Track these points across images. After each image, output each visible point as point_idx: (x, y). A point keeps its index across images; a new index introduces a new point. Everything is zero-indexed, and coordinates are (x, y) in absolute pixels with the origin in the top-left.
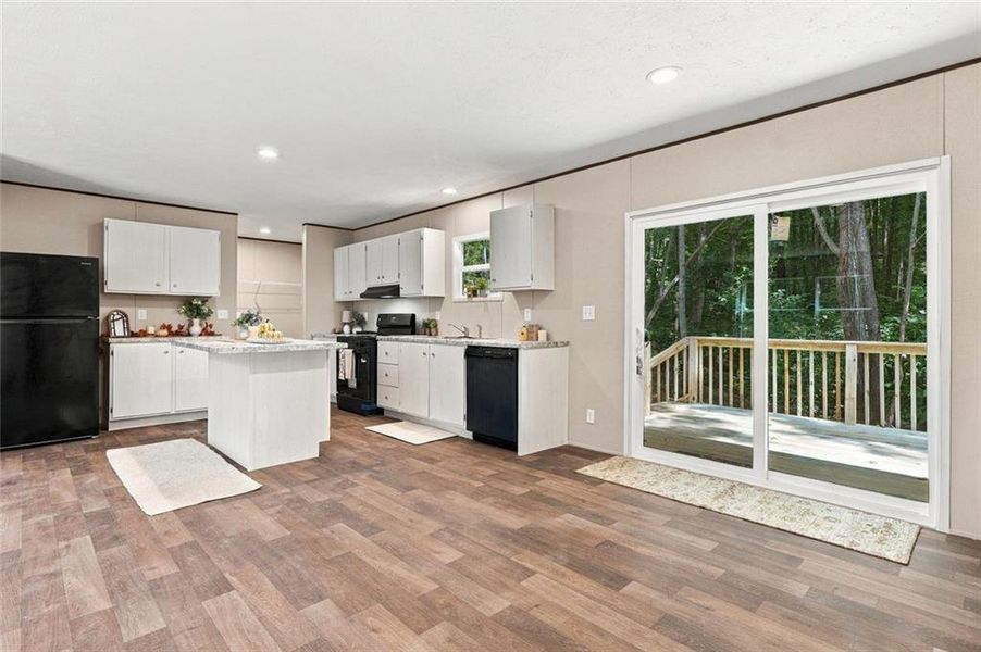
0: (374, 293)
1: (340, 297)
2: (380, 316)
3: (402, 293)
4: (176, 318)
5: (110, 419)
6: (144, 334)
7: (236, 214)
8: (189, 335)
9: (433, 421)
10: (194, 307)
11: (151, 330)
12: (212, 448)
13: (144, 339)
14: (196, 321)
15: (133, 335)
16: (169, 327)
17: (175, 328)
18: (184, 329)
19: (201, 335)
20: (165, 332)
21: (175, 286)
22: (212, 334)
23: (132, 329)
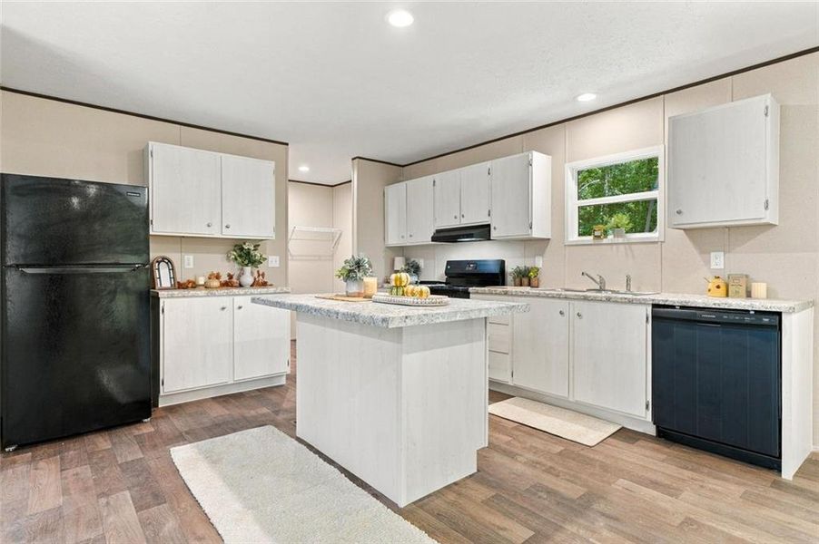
0: (447, 236)
1: (393, 241)
2: (449, 263)
3: (494, 234)
4: (226, 268)
5: (161, 393)
6: (193, 285)
7: (287, 144)
8: (241, 286)
9: (577, 403)
10: (245, 253)
11: (201, 281)
12: (300, 440)
13: (192, 292)
14: (248, 269)
15: (181, 286)
16: (218, 277)
17: (224, 278)
18: (234, 280)
19: (252, 286)
20: (216, 283)
21: (227, 227)
22: (264, 284)
23: (179, 280)
